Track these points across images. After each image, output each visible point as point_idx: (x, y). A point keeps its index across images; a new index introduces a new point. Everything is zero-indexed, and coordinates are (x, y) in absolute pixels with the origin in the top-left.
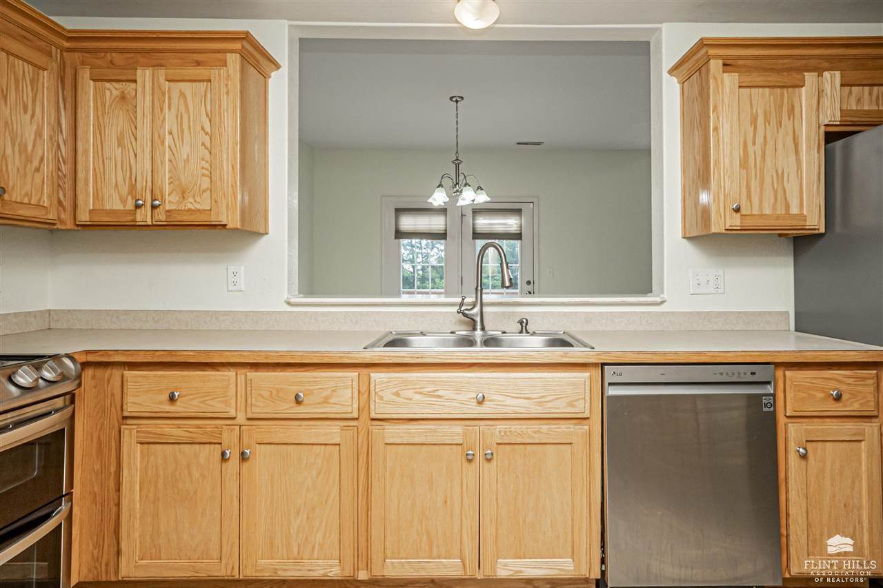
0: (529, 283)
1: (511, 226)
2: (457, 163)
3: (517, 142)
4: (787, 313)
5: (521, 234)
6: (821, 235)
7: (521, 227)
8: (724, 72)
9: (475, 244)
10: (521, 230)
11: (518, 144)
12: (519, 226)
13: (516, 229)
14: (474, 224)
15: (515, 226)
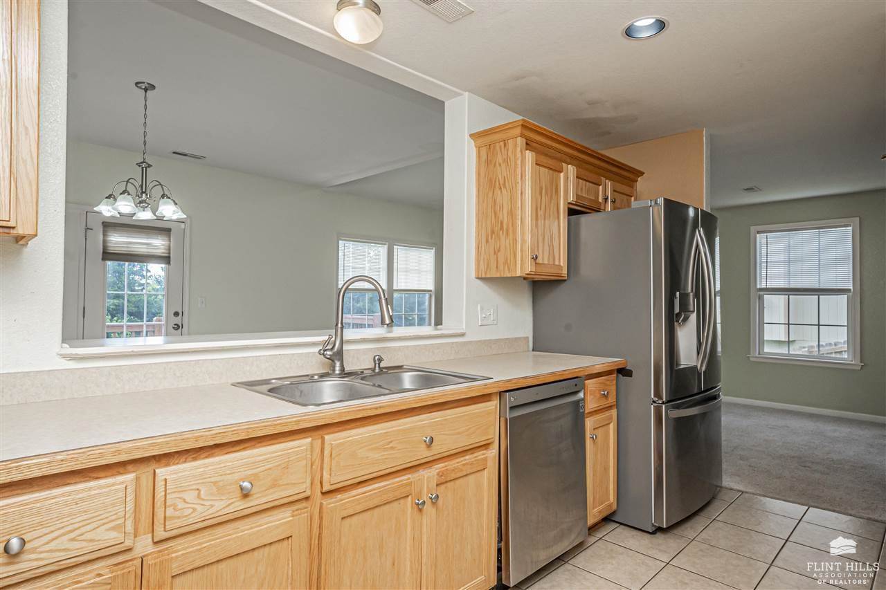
0: (176, 314)
1: (156, 247)
2: (144, 166)
3: (174, 151)
4: (528, 338)
5: (169, 257)
6: (565, 280)
7: (170, 250)
8: (527, 150)
9: (105, 266)
10: (170, 253)
11: (174, 153)
12: (167, 248)
13: (163, 251)
14: (104, 241)
15: (162, 247)
